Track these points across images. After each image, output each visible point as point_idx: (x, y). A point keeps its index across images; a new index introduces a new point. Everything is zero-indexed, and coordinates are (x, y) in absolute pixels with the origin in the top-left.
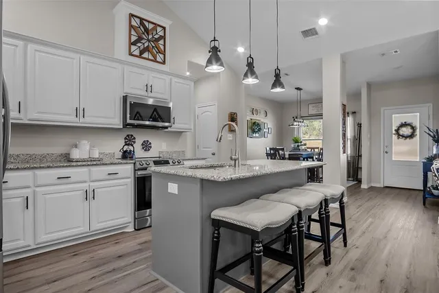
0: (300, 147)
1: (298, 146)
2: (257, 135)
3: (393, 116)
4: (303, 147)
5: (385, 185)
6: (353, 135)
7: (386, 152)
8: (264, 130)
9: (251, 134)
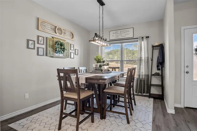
0: (103, 68)
1: (100, 66)
2: (61, 55)
3: (194, 34)
4: (106, 67)
5: (186, 106)
6: (146, 56)
7: (187, 73)
8: (70, 51)
9: (52, 53)
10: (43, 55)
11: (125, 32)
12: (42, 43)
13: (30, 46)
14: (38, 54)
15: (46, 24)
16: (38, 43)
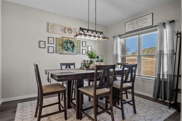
8: (82, 48)
9: (61, 50)
10: (53, 53)
11: (142, 21)
12: (52, 42)
13: (41, 46)
14: (48, 52)
15: (55, 26)
16: (49, 43)
